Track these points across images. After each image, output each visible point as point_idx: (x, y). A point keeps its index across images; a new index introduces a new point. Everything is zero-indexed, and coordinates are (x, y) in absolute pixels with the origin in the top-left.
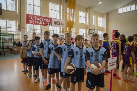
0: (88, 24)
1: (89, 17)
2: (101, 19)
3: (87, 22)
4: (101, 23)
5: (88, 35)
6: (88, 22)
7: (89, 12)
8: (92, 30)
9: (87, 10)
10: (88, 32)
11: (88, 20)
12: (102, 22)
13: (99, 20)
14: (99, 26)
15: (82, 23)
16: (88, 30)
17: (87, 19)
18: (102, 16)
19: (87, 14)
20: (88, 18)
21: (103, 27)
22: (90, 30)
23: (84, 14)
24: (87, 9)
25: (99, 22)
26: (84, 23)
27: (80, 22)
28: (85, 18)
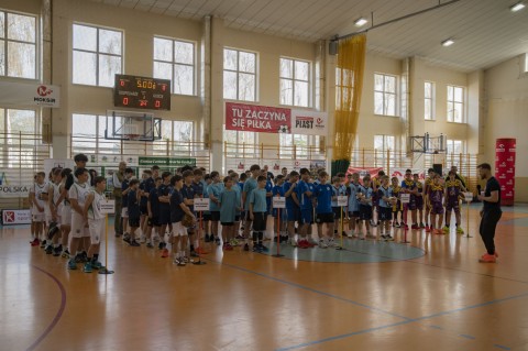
0: (404, 115)
1: (410, 93)
2: (459, 91)
3: (401, 112)
4: (459, 107)
5: (404, 155)
6: (404, 109)
7: (410, 75)
8: (420, 140)
9: (403, 65)
10: (404, 148)
11: (404, 103)
12: (463, 103)
13: (450, 98)
14: (449, 119)
15: (383, 116)
16: (404, 140)
17: (401, 100)
18: (464, 79)
19: (404, 80)
20: (404, 96)
21: (467, 125)
22: (411, 138)
23: (391, 80)
24: (401, 63)
25: (450, 104)
26: (392, 114)
27: (378, 110)
28: (396, 94)
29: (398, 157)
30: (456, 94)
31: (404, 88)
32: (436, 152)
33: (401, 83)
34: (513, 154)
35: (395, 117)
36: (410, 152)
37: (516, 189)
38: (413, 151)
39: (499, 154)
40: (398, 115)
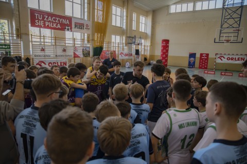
0: (124, 27)
1: (127, 17)
4: (143, 25)
5: (124, 45)
6: (124, 24)
8: (131, 38)
10: (124, 42)
11: (125, 21)
12: (145, 24)
13: (141, 21)
14: (140, 31)
15: (115, 26)
16: (124, 38)
17: (123, 20)
18: (146, 14)
19: (125, 10)
20: (125, 18)
21: (146, 33)
22: (127, 38)
23: (119, 10)
24: (124, 2)
25: (141, 24)
27: (113, 24)
28: (121, 17)
29: (121, 46)
30: (143, 19)
31: (125, 14)
32: (138, 44)
33: (123, 12)
34: (168, 46)
35: (120, 27)
36: (127, 44)
37: (168, 61)
39: (163, 46)
40: (122, 26)
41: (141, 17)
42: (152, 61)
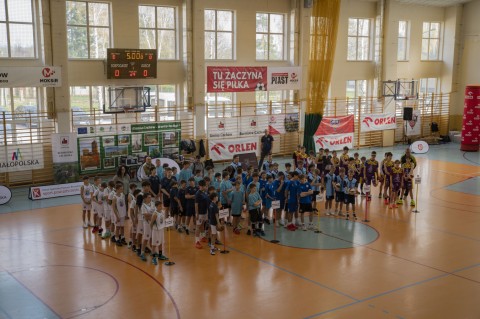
0: (377, 59)
1: (383, 37)
2: (435, 26)
3: (374, 56)
5: (375, 100)
6: (377, 54)
7: (384, 18)
8: (390, 85)
10: (375, 94)
11: (377, 47)
12: (439, 39)
13: (425, 35)
14: (424, 57)
15: (356, 61)
16: (376, 84)
17: (374, 44)
18: (442, 13)
19: (378, 23)
20: (378, 40)
21: (442, 61)
22: (383, 84)
23: (365, 23)
24: (376, 6)
25: (425, 42)
26: (366, 59)
27: (351, 57)
28: (369, 37)
29: (369, 102)
30: (431, 29)
31: (378, 31)
32: (407, 99)
33: (375, 26)
35: (368, 62)
36: (382, 97)
38: (384, 96)
39: (468, 101)
40: (371, 59)
41: (426, 26)
42: (452, 132)
